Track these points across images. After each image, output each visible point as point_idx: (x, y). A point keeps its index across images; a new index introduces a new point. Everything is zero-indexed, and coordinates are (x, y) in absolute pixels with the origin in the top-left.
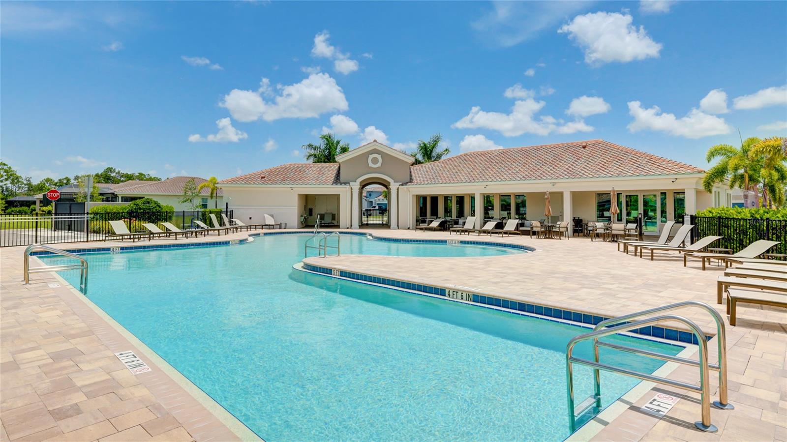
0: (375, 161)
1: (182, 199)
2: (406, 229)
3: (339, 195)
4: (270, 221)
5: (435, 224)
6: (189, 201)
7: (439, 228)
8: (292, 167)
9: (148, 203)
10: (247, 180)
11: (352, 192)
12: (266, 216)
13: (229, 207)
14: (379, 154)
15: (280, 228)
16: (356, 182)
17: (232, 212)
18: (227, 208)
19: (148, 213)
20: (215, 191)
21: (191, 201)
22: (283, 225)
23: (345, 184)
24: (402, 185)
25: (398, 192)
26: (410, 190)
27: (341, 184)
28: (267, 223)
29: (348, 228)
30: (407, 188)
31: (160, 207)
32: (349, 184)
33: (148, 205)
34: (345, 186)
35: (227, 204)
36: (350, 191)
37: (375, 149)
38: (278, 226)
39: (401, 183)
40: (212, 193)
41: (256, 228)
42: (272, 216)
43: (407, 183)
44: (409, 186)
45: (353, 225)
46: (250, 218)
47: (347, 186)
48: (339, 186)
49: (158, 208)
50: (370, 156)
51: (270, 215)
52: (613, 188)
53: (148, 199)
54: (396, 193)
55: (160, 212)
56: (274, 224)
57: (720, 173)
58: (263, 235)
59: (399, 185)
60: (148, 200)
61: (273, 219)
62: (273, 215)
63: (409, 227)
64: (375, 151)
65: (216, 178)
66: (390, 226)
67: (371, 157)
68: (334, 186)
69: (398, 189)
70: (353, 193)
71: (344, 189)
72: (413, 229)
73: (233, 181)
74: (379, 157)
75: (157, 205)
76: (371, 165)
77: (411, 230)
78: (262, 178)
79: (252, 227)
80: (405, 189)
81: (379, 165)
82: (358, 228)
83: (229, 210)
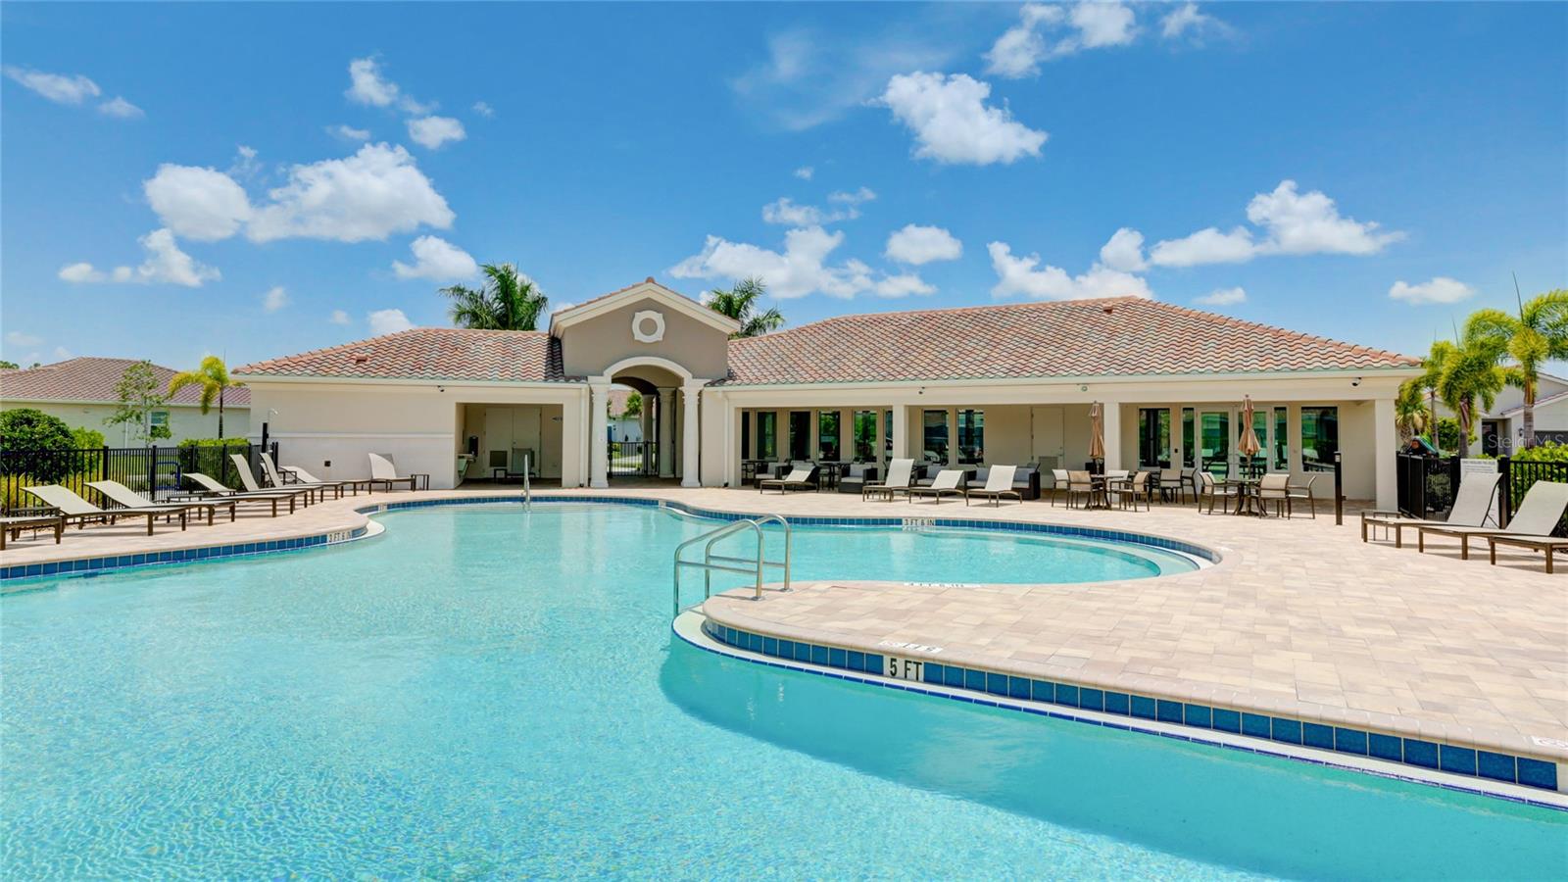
0: (648, 327)
1: (112, 414)
2: (719, 487)
3: (562, 405)
4: (383, 470)
5: (799, 475)
6: (134, 418)
7: (810, 484)
8: (431, 338)
9: (29, 422)
10: (320, 364)
11: (591, 399)
12: (372, 456)
13: (271, 434)
15: (413, 488)
16: (602, 375)
17: (275, 447)
18: (265, 436)
19: (25, 452)
20: (217, 394)
21: (138, 418)
22: (420, 482)
23: (578, 379)
24: (712, 384)
25: (700, 401)
26: (731, 396)
27: (567, 380)
28: (375, 478)
29: (581, 486)
30: (724, 392)
31: (65, 434)
32: (586, 379)
33: (26, 427)
34: (578, 385)
35: (265, 426)
36: (588, 399)
38: (410, 483)
39: (709, 381)
40: (206, 399)
41: (370, 491)
42: (389, 457)
43: (724, 380)
44: (729, 388)
45: (593, 476)
46: (328, 464)
47: (583, 386)
48: (561, 384)
49: (60, 437)
50: (637, 314)
51: (384, 456)
52: (1247, 396)
53: (26, 411)
54: (697, 403)
55: (68, 451)
56: (393, 477)
58: (385, 509)
59: (705, 385)
60: (25, 416)
61: (392, 466)
62: (390, 455)
63: (726, 481)
64: (648, 304)
65: (221, 358)
66: (681, 479)
67: (640, 317)
68: (551, 384)
69: (700, 394)
70: (594, 401)
71: (575, 393)
72: (736, 487)
73: (279, 368)
74: (657, 317)
75: (59, 429)
76: (639, 336)
77: (731, 488)
78: (358, 361)
79: (345, 486)
80: (720, 395)
81: (658, 336)
82: (607, 485)
83: (269, 442)
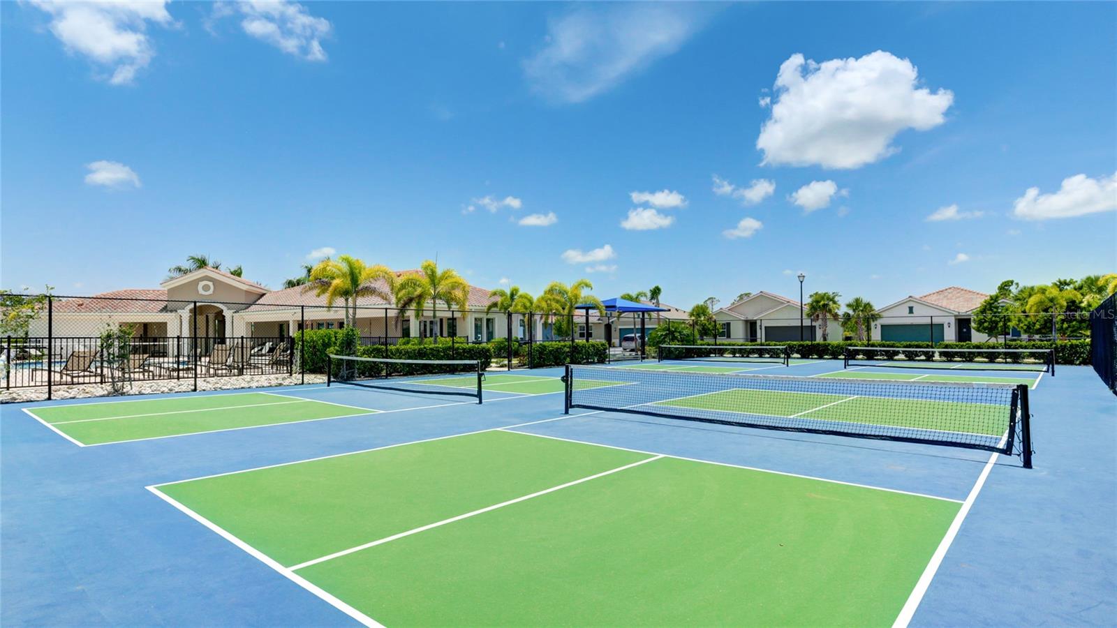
14: (210, 281)
16: (184, 309)
24: (235, 312)
32: (176, 311)
37: (207, 276)
57: (495, 305)
67: (202, 284)
74: (210, 284)
